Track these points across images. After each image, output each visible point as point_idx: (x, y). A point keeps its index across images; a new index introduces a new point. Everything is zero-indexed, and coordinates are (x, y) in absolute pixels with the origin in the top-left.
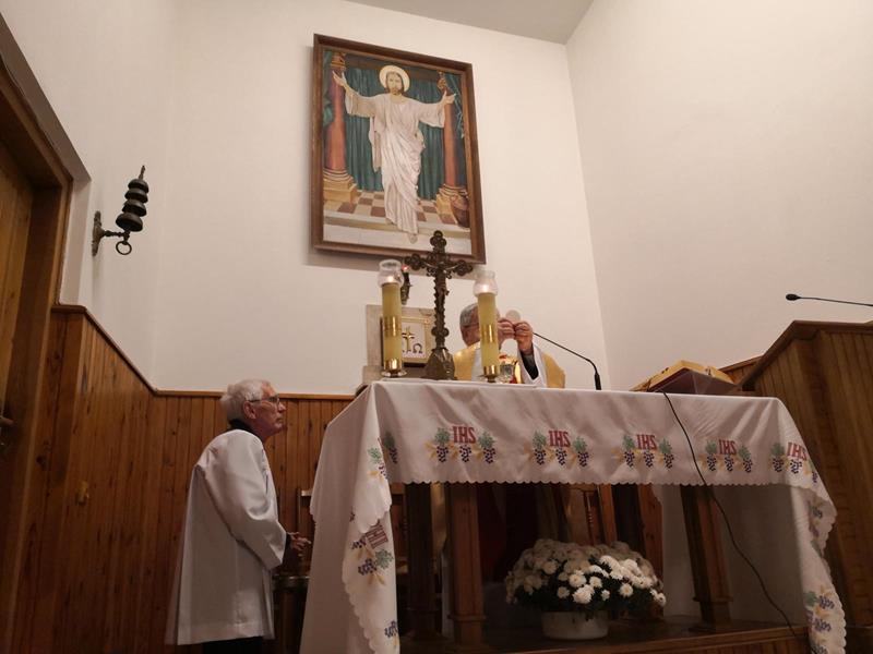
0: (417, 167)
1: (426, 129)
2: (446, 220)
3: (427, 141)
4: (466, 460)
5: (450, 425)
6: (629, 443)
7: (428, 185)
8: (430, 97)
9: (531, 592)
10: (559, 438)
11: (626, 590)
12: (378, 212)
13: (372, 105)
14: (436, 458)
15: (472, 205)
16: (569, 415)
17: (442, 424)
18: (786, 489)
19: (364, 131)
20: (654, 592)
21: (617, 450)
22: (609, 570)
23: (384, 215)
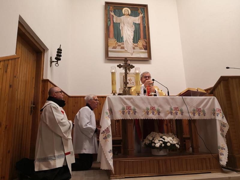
0: (133, 35)
1: (135, 24)
2: (141, 49)
3: (136, 28)
4: (129, 114)
5: (125, 106)
6: (171, 109)
7: (136, 40)
8: (136, 15)
9: (147, 144)
10: (153, 108)
11: (168, 144)
12: (123, 48)
13: (121, 19)
14: (122, 114)
15: (148, 44)
16: (156, 103)
17: (123, 106)
18: (215, 120)
19: (118, 26)
20: (176, 145)
21: (168, 111)
22: (164, 140)
23: (124, 49)
